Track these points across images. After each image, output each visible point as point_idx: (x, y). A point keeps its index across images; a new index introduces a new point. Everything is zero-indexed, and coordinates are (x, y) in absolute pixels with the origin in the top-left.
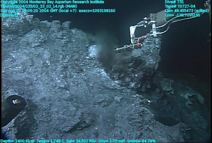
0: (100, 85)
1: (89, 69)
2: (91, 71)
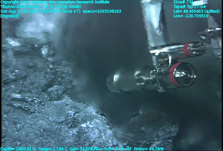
1: (19, 105)
2: (31, 113)
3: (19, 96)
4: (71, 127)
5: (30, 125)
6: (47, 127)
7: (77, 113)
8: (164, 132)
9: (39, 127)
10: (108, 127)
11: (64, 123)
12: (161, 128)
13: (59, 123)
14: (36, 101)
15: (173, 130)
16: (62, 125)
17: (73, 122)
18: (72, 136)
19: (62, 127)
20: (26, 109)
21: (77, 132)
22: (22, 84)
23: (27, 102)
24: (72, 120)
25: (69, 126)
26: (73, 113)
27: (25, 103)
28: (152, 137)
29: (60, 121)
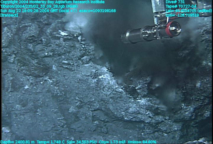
1: (66, 66)
2: (73, 71)
3: (66, 62)
4: (94, 78)
5: (72, 77)
6: (81, 78)
7: (97, 71)
8: (143, 81)
9: (77, 78)
10: (113, 78)
11: (90, 76)
12: (141, 79)
13: (87, 76)
14: (75, 65)
15: (147, 79)
16: (89, 77)
17: (95, 75)
18: (94, 83)
19: (89, 78)
20: (70, 69)
21: (97, 80)
22: (68, 56)
23: (70, 65)
24: (94, 74)
25: (93, 77)
26: (95, 70)
27: (70, 66)
28: (136, 83)
29: (88, 75)
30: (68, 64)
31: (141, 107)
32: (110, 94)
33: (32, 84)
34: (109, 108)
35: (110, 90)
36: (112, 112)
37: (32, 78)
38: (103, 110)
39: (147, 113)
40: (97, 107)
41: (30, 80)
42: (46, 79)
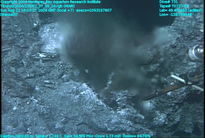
0: (82, 123)
1: (48, 86)
2: (55, 89)
3: (48, 81)
4: (76, 94)
6: (64, 95)
9: (60, 96)
10: (94, 93)
11: (72, 93)
15: (126, 92)
17: (76, 92)
18: (77, 99)
19: (71, 95)
20: (52, 88)
21: (79, 97)
22: (48, 76)
23: (52, 84)
26: (76, 87)
29: (70, 92)
30: (50, 83)
31: (121, 117)
32: (92, 108)
33: (19, 104)
34: (93, 121)
35: (91, 105)
36: (96, 125)
37: (19, 100)
38: (87, 123)
39: (128, 123)
40: (81, 121)
41: (17, 101)
42: (32, 99)
